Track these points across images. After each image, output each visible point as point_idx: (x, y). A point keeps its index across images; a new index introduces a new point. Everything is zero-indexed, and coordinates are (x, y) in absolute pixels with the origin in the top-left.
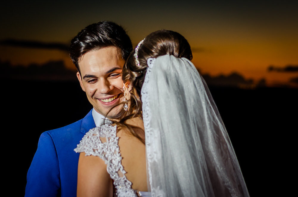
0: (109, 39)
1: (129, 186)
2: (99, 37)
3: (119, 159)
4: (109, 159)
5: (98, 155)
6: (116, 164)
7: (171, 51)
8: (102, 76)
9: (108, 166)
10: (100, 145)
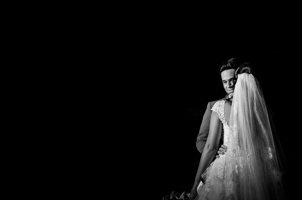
0: (230, 66)
1: (227, 124)
2: (227, 66)
3: (224, 113)
4: (220, 113)
5: (217, 111)
6: (222, 115)
7: (248, 71)
8: (228, 81)
9: (219, 116)
10: (218, 108)
